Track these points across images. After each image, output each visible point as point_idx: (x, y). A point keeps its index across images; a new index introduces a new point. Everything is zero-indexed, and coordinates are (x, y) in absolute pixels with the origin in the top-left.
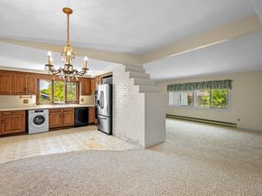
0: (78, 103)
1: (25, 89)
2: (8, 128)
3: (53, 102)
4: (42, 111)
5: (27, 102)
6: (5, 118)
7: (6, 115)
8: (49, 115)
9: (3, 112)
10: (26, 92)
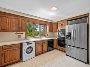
0: (46, 37)
3: (34, 36)
4: (31, 43)
5: (20, 37)
6: (5, 52)
7: (6, 49)
8: (35, 45)
9: (3, 47)
10: (20, 30)
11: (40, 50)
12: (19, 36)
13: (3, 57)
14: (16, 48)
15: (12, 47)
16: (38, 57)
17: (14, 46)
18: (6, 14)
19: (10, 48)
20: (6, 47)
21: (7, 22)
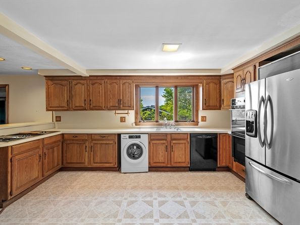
0: (197, 123)
1: (119, 101)
2: (98, 159)
3: (157, 122)
4: (139, 137)
5: (125, 121)
6: (94, 144)
7: (95, 140)
8: (149, 143)
9: (92, 135)
10: (121, 106)
11: (161, 159)
12: (123, 120)
13: (92, 153)
14: (110, 142)
15: (104, 138)
16: (155, 175)
17: (106, 138)
18: (98, 78)
19: (101, 140)
20: (96, 137)
21: (99, 92)
